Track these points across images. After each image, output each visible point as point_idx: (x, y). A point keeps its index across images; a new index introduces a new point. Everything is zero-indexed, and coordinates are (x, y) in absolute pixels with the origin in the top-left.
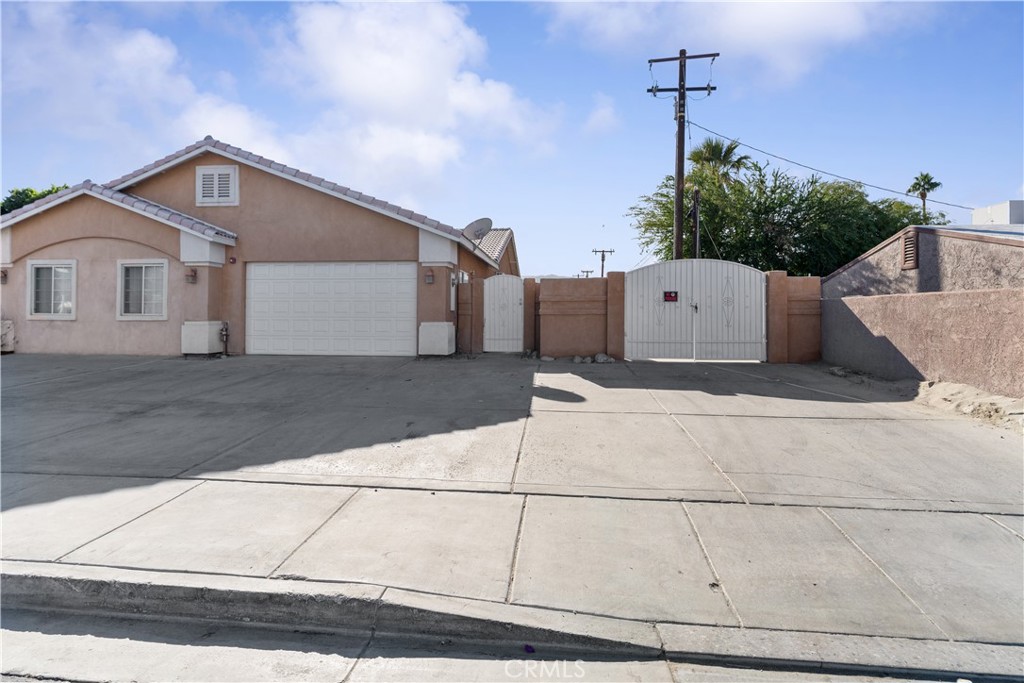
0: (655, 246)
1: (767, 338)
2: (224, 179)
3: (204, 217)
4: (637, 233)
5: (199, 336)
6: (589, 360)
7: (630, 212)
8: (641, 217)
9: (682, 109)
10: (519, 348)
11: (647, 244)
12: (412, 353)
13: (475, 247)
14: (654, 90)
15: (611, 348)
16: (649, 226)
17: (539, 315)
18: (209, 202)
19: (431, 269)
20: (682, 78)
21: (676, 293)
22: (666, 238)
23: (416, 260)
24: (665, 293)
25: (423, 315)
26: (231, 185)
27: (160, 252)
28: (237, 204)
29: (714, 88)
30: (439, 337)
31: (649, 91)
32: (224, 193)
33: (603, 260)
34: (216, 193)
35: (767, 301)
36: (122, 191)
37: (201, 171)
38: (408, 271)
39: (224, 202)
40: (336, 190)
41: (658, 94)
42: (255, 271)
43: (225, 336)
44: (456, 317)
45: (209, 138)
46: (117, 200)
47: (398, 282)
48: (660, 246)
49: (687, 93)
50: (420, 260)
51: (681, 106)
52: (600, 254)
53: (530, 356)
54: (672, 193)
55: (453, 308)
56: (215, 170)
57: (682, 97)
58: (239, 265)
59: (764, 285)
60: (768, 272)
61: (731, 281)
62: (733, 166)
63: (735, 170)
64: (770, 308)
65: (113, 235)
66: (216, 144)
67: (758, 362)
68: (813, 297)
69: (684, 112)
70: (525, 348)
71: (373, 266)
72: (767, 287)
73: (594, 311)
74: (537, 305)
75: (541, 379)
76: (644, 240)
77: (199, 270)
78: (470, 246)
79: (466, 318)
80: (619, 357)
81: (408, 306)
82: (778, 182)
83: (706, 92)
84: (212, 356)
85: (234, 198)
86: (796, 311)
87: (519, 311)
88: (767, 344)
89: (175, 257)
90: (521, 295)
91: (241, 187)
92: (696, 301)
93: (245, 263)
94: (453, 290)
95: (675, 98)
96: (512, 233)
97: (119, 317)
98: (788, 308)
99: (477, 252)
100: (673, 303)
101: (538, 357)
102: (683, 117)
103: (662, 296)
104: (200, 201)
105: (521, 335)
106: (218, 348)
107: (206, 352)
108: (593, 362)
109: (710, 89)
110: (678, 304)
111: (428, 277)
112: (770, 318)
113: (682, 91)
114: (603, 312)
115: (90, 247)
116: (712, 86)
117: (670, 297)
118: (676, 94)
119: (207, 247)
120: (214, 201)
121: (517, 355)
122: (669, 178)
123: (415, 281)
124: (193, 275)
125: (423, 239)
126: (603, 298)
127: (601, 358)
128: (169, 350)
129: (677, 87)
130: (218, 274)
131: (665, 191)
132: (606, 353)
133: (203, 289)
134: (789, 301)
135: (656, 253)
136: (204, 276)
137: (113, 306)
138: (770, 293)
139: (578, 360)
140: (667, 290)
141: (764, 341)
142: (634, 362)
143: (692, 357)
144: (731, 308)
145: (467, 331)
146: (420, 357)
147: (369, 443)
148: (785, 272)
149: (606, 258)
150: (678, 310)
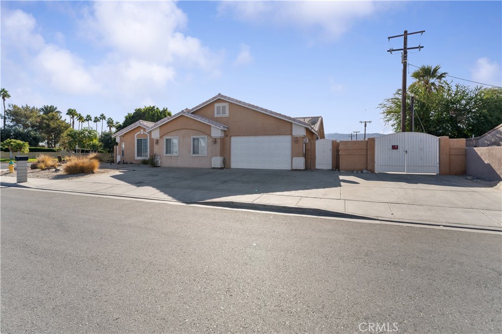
0: (391, 122)
1: (439, 164)
2: (224, 108)
3: (217, 121)
4: (383, 116)
5: (217, 162)
6: (360, 172)
7: (379, 106)
8: (385, 108)
9: (405, 59)
10: (330, 167)
11: (388, 121)
12: (289, 168)
13: (312, 128)
14: (391, 51)
15: (369, 168)
16: (389, 113)
17: (339, 155)
18: (219, 116)
19: (297, 138)
20: (405, 44)
21: (397, 146)
22: (398, 118)
23: (291, 134)
24: (393, 146)
25: (294, 155)
26: (226, 110)
27: (204, 133)
28: (228, 116)
29: (423, 47)
30: (300, 163)
31: (388, 51)
32: (224, 112)
33: (365, 126)
34: (221, 113)
35: (439, 149)
36: (192, 113)
37: (216, 105)
38: (288, 138)
39: (224, 116)
40: (262, 110)
41: (393, 52)
42: (233, 139)
43: (224, 162)
44: (305, 156)
45: (219, 94)
46: (192, 116)
47: (284, 143)
48: (395, 122)
49: (408, 50)
50: (293, 134)
51: (405, 57)
52: (364, 124)
53: (335, 171)
54: (400, 97)
55: (304, 152)
56: (221, 105)
57: (405, 53)
58: (229, 137)
59: (438, 142)
60: (440, 137)
61: (423, 141)
62: (437, 78)
63: (439, 80)
64: (441, 152)
65: (190, 128)
66: (222, 96)
67: (435, 174)
68: (462, 147)
69: (406, 60)
70: (332, 167)
71: (275, 136)
72: (439, 143)
73: (363, 153)
74: (338, 151)
75: (341, 177)
76: (386, 119)
77: (217, 139)
78: (310, 128)
79: (309, 156)
80: (372, 171)
81: (288, 152)
82: (458, 89)
83: (418, 49)
84: (221, 168)
85: (227, 114)
86: (453, 153)
87: (330, 153)
88: (440, 167)
89: (209, 135)
90: (331, 147)
91: (229, 110)
92: (406, 149)
93: (230, 136)
94: (304, 145)
95: (402, 53)
96: (322, 119)
97: (192, 155)
98: (449, 152)
99: (313, 130)
100: (396, 150)
101: (339, 170)
102: (406, 62)
103: (391, 147)
104: (216, 115)
105: (331, 163)
106: (223, 166)
107: (220, 167)
108: (362, 173)
109: (420, 47)
110: (398, 150)
111: (296, 140)
112: (441, 156)
113: (405, 50)
114: (365, 153)
115: (183, 132)
116: (421, 46)
117: (395, 147)
118: (403, 51)
119: (220, 131)
120: (221, 115)
121: (329, 170)
122: (399, 90)
123: (291, 142)
124: (215, 141)
125: (294, 127)
126: (366, 148)
127: (365, 171)
128: (208, 166)
129: (403, 48)
130: (223, 140)
131: (397, 96)
132: (367, 170)
133: (218, 146)
134: (450, 149)
135: (392, 126)
136: (219, 141)
137: (190, 151)
138: (441, 146)
139: (355, 172)
140: (394, 145)
141: (438, 165)
142: (379, 173)
143: (405, 172)
144: (422, 153)
145: (309, 161)
146: (293, 170)
147: (297, 190)
148: (448, 137)
149: (367, 125)
150: (398, 153)
